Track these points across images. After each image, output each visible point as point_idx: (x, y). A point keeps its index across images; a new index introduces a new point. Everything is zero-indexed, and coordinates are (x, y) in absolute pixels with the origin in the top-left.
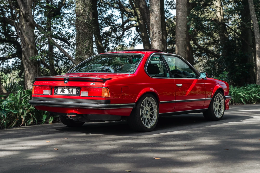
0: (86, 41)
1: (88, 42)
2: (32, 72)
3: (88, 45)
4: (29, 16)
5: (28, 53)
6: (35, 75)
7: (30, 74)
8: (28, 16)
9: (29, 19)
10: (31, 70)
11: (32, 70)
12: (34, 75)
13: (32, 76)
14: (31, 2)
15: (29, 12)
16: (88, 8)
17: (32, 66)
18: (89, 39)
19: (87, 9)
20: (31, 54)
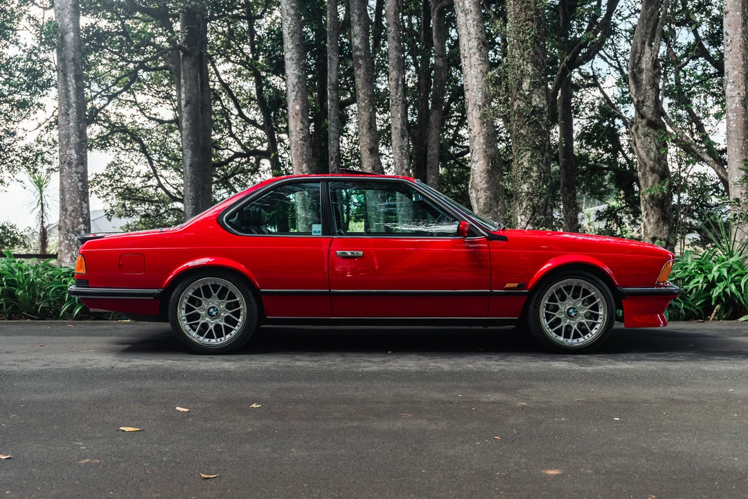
0: (522, 153)
1: (527, 156)
2: (652, 220)
3: (529, 162)
4: (646, 106)
5: (645, 182)
6: (658, 226)
7: (650, 223)
8: (644, 105)
9: (645, 112)
10: (651, 216)
11: (653, 215)
12: (656, 227)
13: (652, 228)
14: (653, 78)
15: (645, 98)
16: (529, 81)
17: (652, 207)
18: (529, 150)
19: (525, 83)
20: (650, 183)
